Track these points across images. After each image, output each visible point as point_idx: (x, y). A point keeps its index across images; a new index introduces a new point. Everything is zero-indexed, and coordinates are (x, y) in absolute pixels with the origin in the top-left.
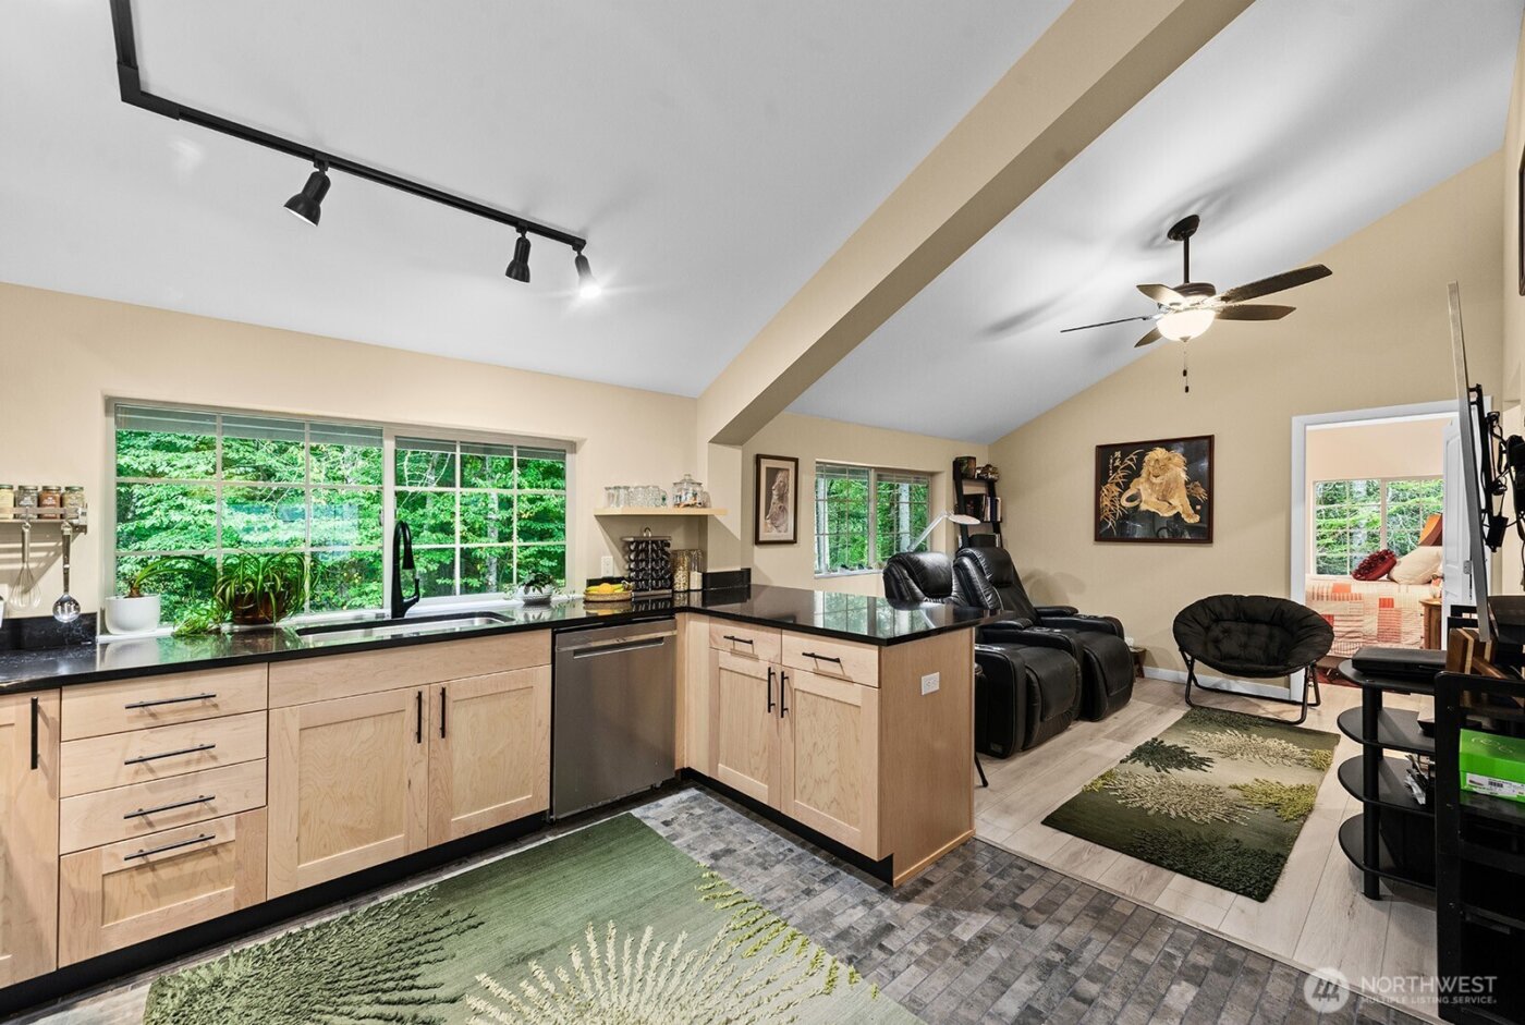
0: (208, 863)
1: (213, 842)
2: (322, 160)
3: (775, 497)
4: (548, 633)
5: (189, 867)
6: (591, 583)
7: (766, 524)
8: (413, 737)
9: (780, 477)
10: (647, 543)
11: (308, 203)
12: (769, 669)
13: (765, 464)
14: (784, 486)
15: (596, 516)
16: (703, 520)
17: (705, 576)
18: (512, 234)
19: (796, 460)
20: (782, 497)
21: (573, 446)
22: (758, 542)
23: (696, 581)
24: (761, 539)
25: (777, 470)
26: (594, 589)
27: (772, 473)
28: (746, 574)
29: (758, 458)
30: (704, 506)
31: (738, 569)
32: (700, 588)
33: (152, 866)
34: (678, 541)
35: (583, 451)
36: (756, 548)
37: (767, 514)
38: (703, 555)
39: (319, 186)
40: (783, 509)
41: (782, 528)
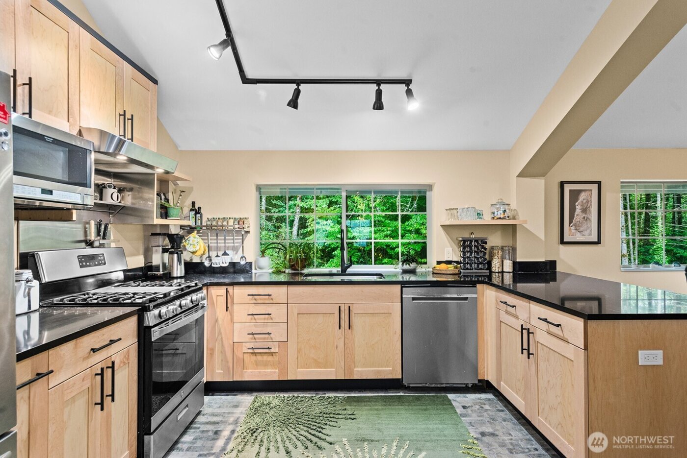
0: (270, 358)
1: (272, 351)
2: (297, 82)
3: (578, 211)
4: (399, 286)
5: (265, 358)
6: (439, 263)
7: (570, 230)
8: (337, 326)
9: (583, 196)
10: (471, 242)
11: (294, 103)
12: (522, 326)
13: (567, 188)
14: (587, 202)
15: (442, 226)
16: (515, 225)
17: (515, 264)
18: (374, 88)
19: (599, 183)
20: (584, 211)
21: (430, 187)
22: (562, 242)
23: (508, 266)
24: (565, 240)
25: (580, 191)
26: (438, 267)
27: (575, 195)
28: (553, 264)
29: (562, 184)
30: (514, 218)
31: (543, 260)
32: (511, 271)
33: (255, 354)
34: (494, 240)
35: (435, 189)
36: (561, 246)
37: (571, 222)
38: (514, 249)
39: (297, 93)
40: (587, 219)
41: (586, 233)
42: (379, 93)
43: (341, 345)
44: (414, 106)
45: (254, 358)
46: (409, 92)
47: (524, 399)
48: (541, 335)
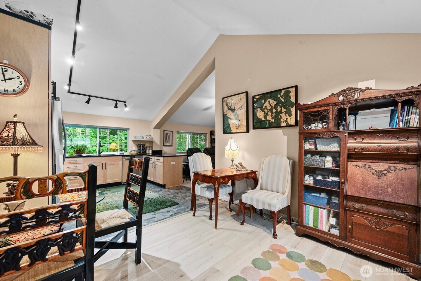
0: (76, 181)
1: (77, 178)
2: (90, 96)
3: (168, 138)
4: (121, 157)
5: (74, 181)
6: (131, 151)
7: (166, 143)
8: (102, 169)
9: (169, 134)
10: (141, 145)
11: (88, 102)
12: (153, 162)
13: (165, 132)
14: (170, 136)
15: (132, 141)
16: (152, 141)
17: (152, 151)
18: (115, 102)
19: (172, 131)
20: (169, 138)
21: (129, 129)
22: (164, 146)
23: (151, 152)
24: (165, 145)
25: (168, 133)
26: (131, 152)
27: (167, 134)
28: (161, 151)
29: (164, 131)
30: (152, 139)
31: (159, 150)
33: (70, 180)
34: (147, 145)
35: (130, 130)
36: (164, 147)
37: (166, 141)
38: (152, 147)
39: (89, 100)
40: (169, 140)
41: (169, 143)
42: (116, 104)
43: (103, 174)
44: (127, 109)
45: (70, 181)
46: (125, 105)
47: (153, 178)
48: (157, 163)
